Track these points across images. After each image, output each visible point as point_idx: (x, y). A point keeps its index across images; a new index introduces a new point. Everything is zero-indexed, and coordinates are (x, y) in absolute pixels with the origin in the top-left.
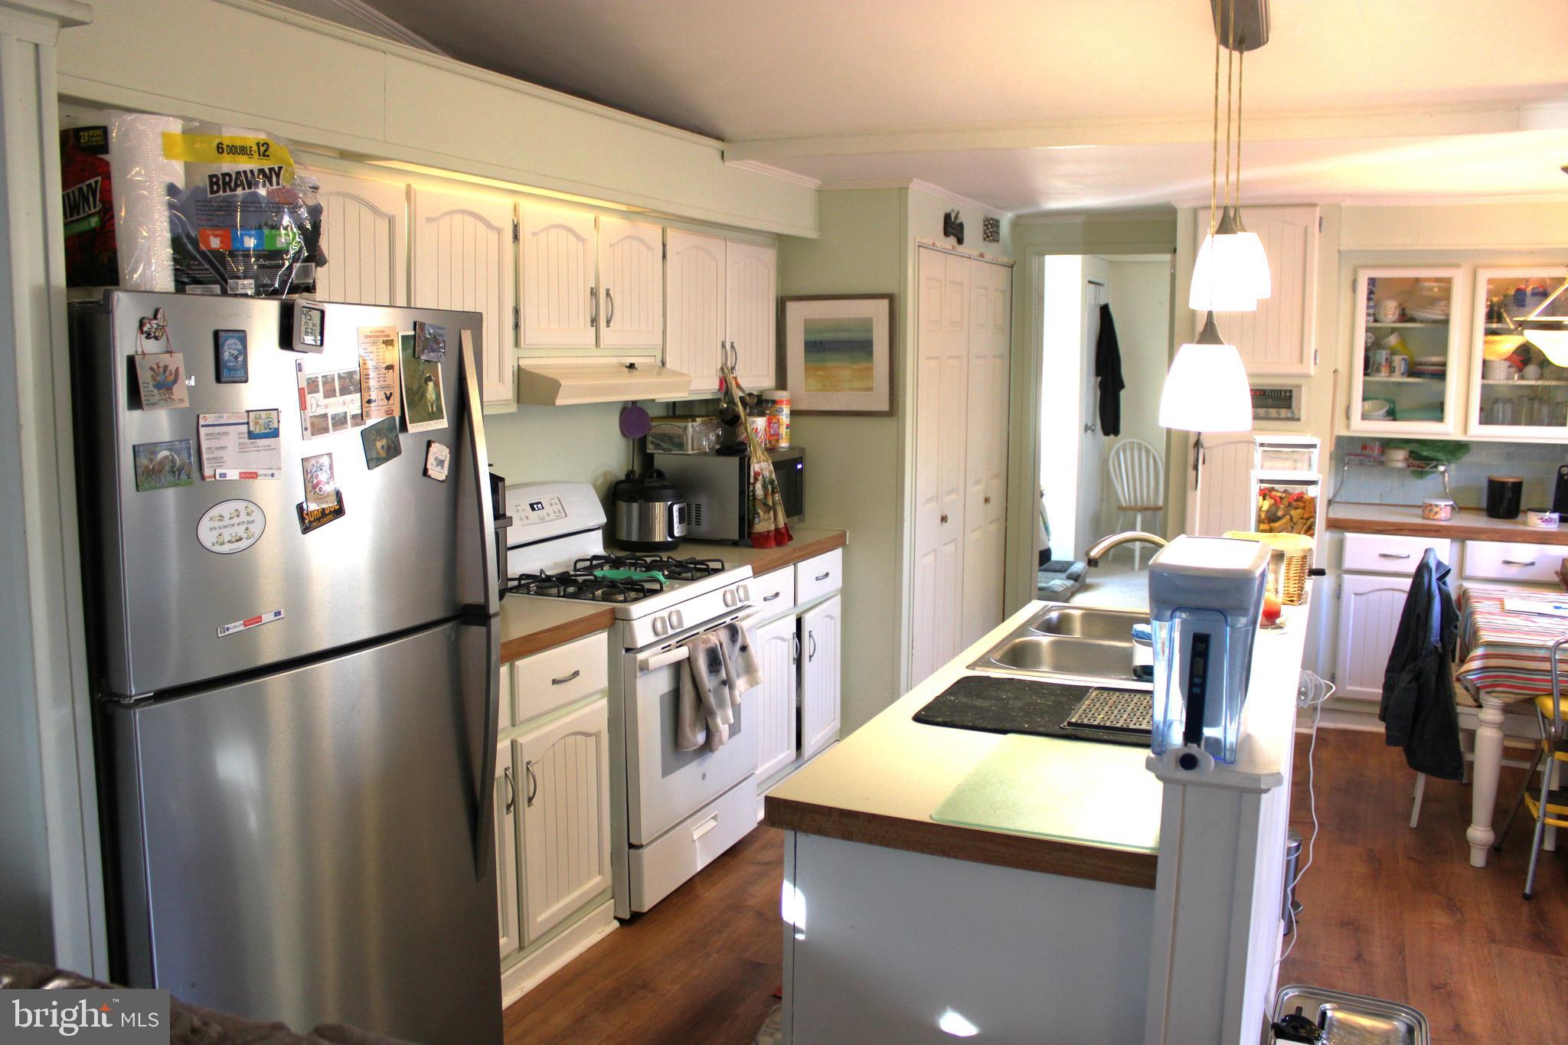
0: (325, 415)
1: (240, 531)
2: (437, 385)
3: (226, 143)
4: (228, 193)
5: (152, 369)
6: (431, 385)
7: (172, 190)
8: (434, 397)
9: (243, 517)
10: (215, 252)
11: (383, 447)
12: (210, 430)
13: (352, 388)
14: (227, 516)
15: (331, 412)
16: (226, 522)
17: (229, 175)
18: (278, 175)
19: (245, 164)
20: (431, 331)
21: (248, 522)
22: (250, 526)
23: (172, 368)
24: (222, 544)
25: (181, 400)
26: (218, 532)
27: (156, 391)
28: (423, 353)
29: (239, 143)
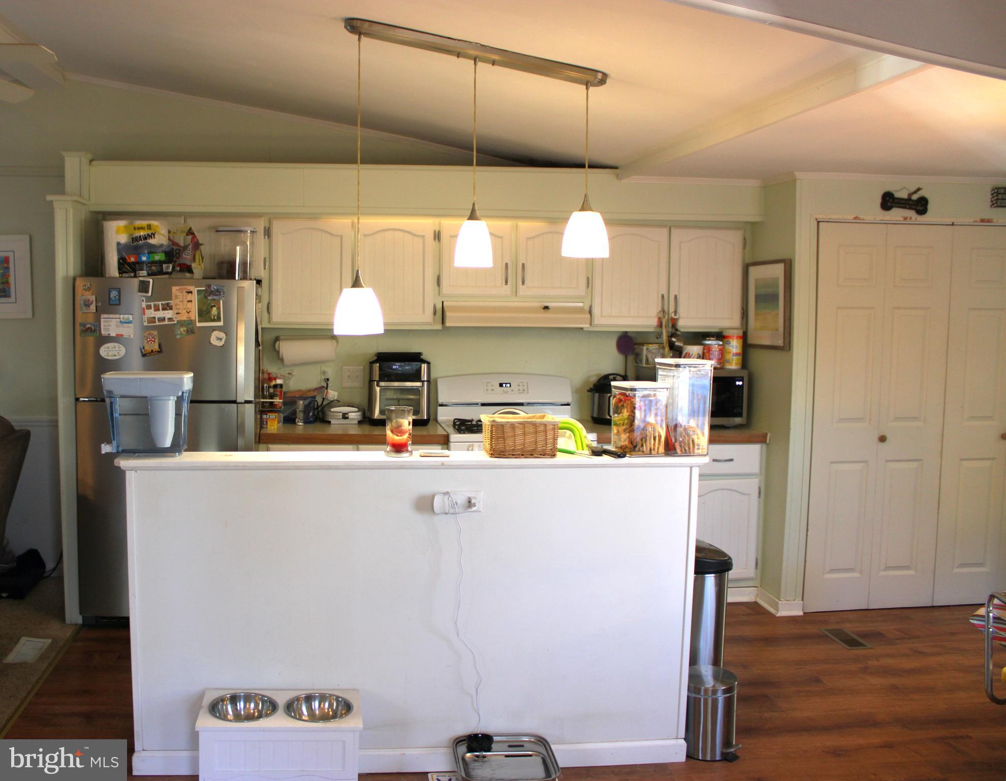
0: (155, 318)
1: (116, 353)
2: (219, 308)
3: (136, 226)
4: (137, 243)
5: (84, 300)
6: (215, 309)
7: (118, 244)
8: (216, 313)
9: (117, 348)
10: (132, 263)
11: (184, 330)
12: (105, 320)
13: (168, 308)
14: (110, 347)
15: (157, 317)
16: (110, 349)
17: (137, 237)
18: (154, 235)
19: (142, 233)
20: (215, 288)
21: (119, 350)
22: (120, 352)
23: (91, 300)
24: (109, 356)
25: (93, 310)
26: (107, 352)
27: (84, 307)
28: (209, 296)
29: (140, 226)
